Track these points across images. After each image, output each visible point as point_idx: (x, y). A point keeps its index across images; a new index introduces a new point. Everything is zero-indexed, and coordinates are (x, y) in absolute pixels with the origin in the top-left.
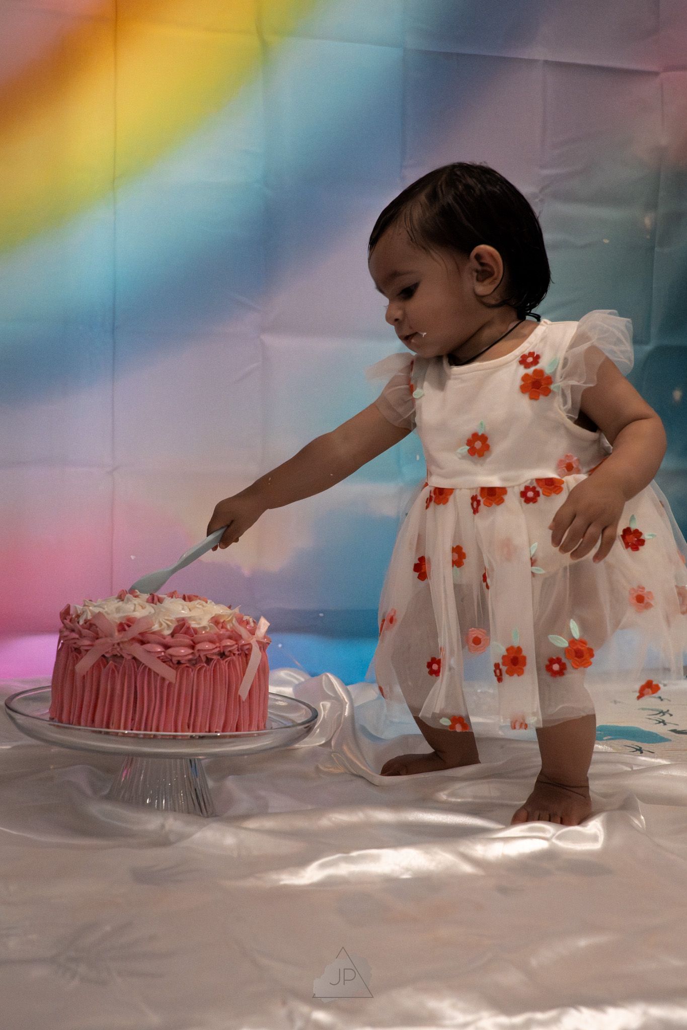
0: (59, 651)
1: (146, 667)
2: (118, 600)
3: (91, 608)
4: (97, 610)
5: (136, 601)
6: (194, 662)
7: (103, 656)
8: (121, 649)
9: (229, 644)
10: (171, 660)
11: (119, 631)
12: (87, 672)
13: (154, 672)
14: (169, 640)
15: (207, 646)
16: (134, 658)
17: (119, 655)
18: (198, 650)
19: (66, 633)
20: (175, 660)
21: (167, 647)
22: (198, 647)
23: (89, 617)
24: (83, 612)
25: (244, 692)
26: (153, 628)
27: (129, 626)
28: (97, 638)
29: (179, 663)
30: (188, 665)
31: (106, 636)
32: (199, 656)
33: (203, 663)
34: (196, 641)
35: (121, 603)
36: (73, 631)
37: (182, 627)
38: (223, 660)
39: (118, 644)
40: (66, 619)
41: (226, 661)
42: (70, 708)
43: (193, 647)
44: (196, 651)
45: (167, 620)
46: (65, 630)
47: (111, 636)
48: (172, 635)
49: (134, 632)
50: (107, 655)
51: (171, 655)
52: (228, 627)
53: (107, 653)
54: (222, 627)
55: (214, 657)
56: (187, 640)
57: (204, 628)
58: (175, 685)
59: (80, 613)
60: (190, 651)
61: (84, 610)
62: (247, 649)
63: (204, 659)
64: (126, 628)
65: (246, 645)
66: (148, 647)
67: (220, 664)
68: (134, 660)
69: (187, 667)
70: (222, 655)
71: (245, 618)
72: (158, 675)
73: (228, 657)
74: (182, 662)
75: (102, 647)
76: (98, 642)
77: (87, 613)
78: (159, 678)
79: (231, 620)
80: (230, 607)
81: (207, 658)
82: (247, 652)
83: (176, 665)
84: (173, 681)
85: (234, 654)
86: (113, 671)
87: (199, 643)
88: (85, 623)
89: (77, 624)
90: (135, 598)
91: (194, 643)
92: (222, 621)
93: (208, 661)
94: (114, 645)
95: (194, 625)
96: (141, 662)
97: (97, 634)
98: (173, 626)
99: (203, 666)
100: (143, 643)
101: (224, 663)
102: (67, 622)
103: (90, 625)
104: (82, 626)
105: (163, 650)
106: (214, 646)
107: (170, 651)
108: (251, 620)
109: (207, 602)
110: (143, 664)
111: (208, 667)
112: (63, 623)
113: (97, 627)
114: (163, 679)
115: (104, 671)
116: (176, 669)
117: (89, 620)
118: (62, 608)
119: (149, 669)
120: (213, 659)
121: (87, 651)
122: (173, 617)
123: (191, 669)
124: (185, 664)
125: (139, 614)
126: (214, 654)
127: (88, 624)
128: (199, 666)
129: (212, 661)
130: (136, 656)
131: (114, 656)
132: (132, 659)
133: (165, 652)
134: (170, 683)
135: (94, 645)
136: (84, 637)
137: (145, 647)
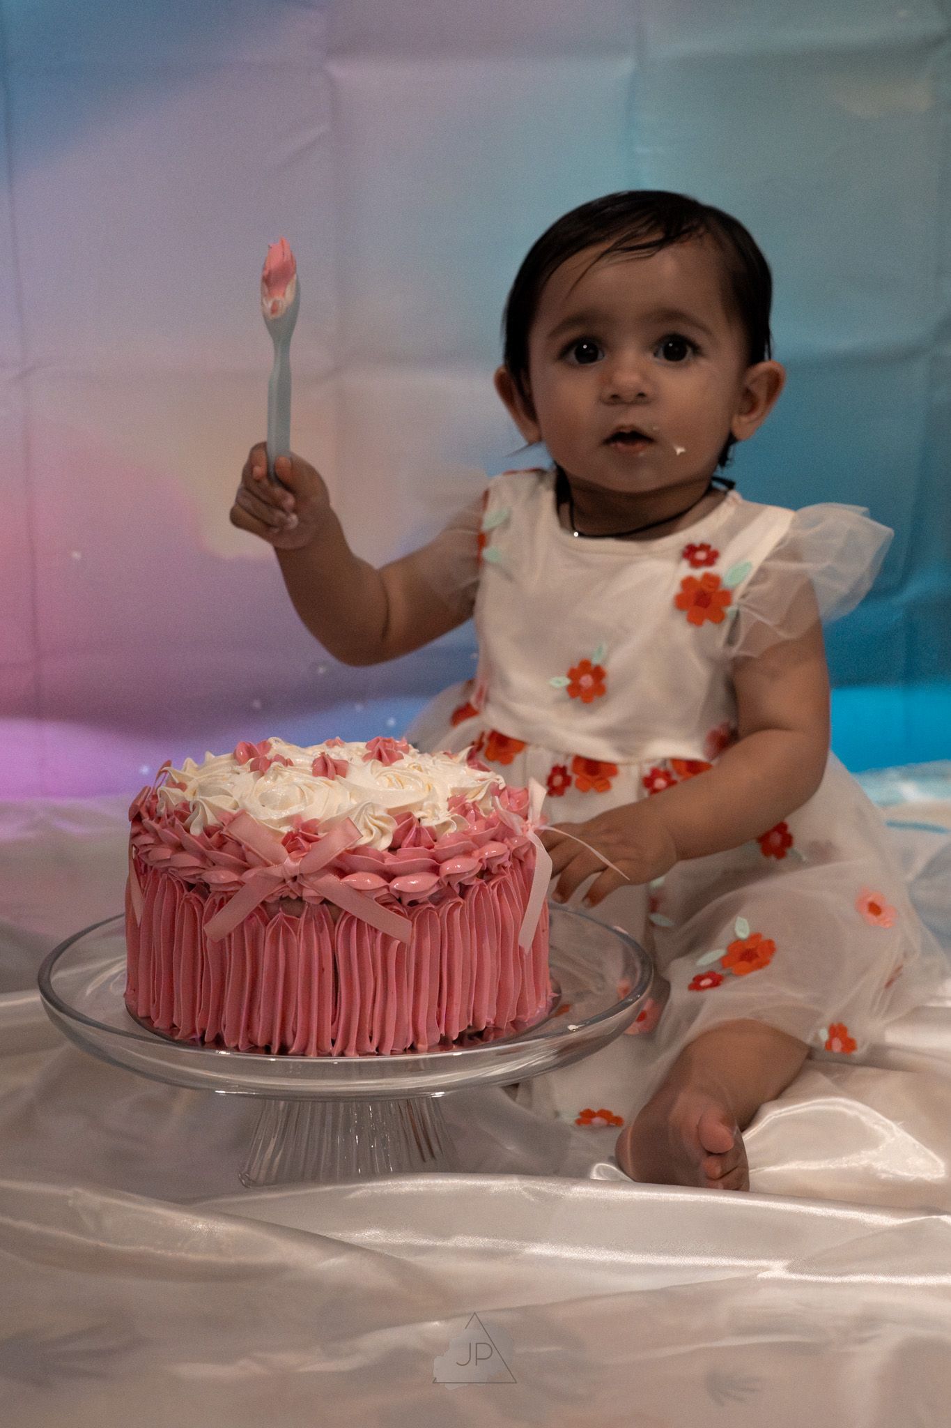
1: (353, 918)
6: (438, 899)
7: (263, 903)
8: (301, 887)
9: (495, 851)
10: (400, 900)
11: (288, 850)
12: (231, 935)
13: (369, 926)
14: (390, 862)
15: (460, 864)
16: (325, 901)
17: (294, 897)
18: (446, 875)
20: (406, 901)
21: (388, 876)
22: (447, 868)
23: (212, 820)
26: (357, 840)
27: (309, 840)
28: (247, 868)
29: (413, 903)
30: (430, 905)
31: (263, 863)
32: (449, 884)
33: (456, 897)
34: (441, 857)
36: (181, 848)
37: (407, 829)
38: (487, 884)
39: (294, 879)
41: (494, 885)
43: (435, 870)
44: (441, 878)
47: (276, 862)
48: (393, 849)
49: (322, 852)
50: (270, 901)
51: (400, 892)
53: (270, 896)
54: (475, 816)
56: (420, 856)
58: (410, 949)
60: (435, 879)
63: (457, 890)
64: (303, 843)
66: (350, 879)
67: (485, 892)
68: (326, 907)
69: (430, 908)
70: (485, 874)
72: (376, 930)
73: (494, 876)
74: (420, 902)
75: (259, 884)
76: (249, 875)
77: (207, 810)
78: (380, 935)
81: (461, 886)
82: (526, 861)
83: (411, 909)
84: (407, 940)
85: (505, 869)
86: (287, 931)
87: (445, 860)
89: (189, 836)
91: (435, 860)
92: (470, 802)
93: (465, 891)
94: (284, 881)
97: (247, 860)
98: (392, 827)
99: (458, 904)
100: (342, 873)
101: (489, 890)
103: (220, 839)
105: (383, 883)
106: (471, 860)
107: (396, 884)
110: (346, 913)
111: (465, 904)
114: (387, 939)
115: (266, 932)
116: (409, 915)
117: (214, 827)
119: (359, 920)
121: (230, 893)
123: (435, 913)
124: (423, 903)
126: (472, 878)
127: (215, 837)
128: (449, 904)
129: (471, 890)
130: (328, 898)
131: (284, 900)
132: (321, 903)
133: (387, 887)
134: (402, 946)
135: (244, 883)
136: (214, 864)
137: (347, 879)
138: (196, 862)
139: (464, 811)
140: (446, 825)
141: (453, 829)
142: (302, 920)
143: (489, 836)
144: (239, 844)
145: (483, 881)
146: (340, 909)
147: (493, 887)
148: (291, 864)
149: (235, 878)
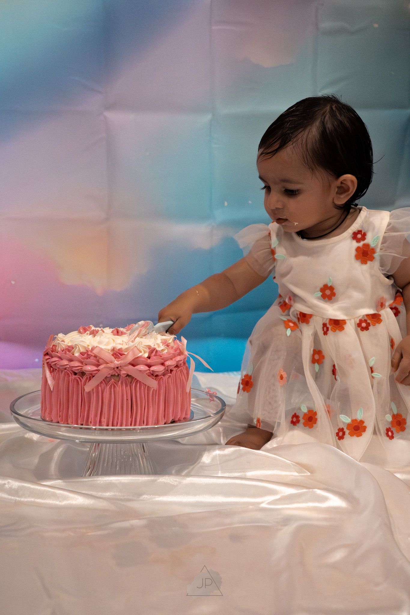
1: (138, 381)
6: (164, 374)
8: (120, 371)
10: (153, 375)
13: (143, 384)
14: (149, 361)
15: (170, 362)
16: (128, 375)
17: (117, 374)
18: (166, 366)
20: (155, 374)
21: (149, 366)
22: (167, 363)
26: (139, 354)
28: (100, 365)
29: (157, 376)
31: (108, 363)
32: (167, 369)
33: (169, 374)
37: (153, 352)
39: (117, 368)
43: (163, 364)
47: (110, 362)
48: (149, 357)
49: (127, 359)
53: (108, 374)
55: (174, 368)
56: (160, 360)
58: (156, 391)
60: (163, 367)
64: (120, 356)
69: (162, 377)
74: (159, 375)
75: (104, 370)
76: (101, 367)
78: (147, 387)
81: (171, 370)
84: (155, 388)
86: (114, 386)
87: (166, 361)
91: (164, 361)
94: (114, 369)
98: (148, 351)
99: (170, 376)
100: (134, 365)
103: (88, 356)
104: (80, 357)
105: (147, 368)
107: (152, 369)
110: (136, 379)
113: (99, 358)
114: (149, 388)
115: (108, 387)
116: (156, 380)
119: (140, 381)
121: (95, 374)
122: (146, 346)
127: (86, 355)
128: (167, 377)
130: (130, 374)
131: (113, 375)
132: (126, 376)
133: (149, 370)
135: (100, 370)
136: (86, 365)
137: (136, 367)
138: (79, 364)
139: (168, 346)
140: (163, 350)
141: (166, 351)
142: (120, 382)
143: (177, 354)
144: (95, 356)
145: (177, 369)
146: (133, 378)
147: (179, 371)
148: (117, 362)
149: (95, 368)
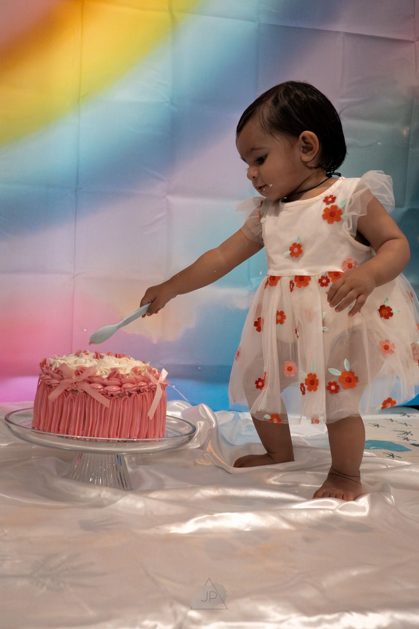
0: (39, 387)
1: (92, 397)
2: (76, 356)
3: (59, 360)
4: (62, 362)
5: (86, 357)
6: (120, 396)
7: (66, 390)
8: (77, 386)
9: (143, 384)
10: (107, 394)
11: (76, 375)
12: (56, 400)
13: (97, 401)
14: (106, 381)
15: (130, 386)
16: (85, 392)
17: (75, 390)
18: (124, 388)
19: (43, 376)
20: (109, 393)
21: (104, 385)
22: (124, 386)
23: (58, 366)
24: (54, 363)
25: (151, 414)
26: (96, 373)
27: (82, 372)
28: (62, 379)
29: (112, 395)
30: (118, 397)
31: (68, 378)
32: (125, 392)
33: (126, 396)
34: (123, 382)
35: (77, 358)
36: (47, 374)
37: (114, 373)
38: (139, 394)
39: (75, 383)
40: (43, 367)
41: (141, 396)
42: (45, 421)
43: (120, 386)
44: (122, 389)
45: (104, 369)
46: (42, 373)
47: (71, 378)
48: (108, 378)
49: (84, 376)
50: (68, 390)
51: (108, 391)
52: (143, 375)
53: (68, 388)
54: (139, 374)
55: (133, 392)
56: (117, 382)
57: (128, 375)
58: (109, 409)
59: (52, 363)
60: (119, 388)
61: (55, 362)
62: (154, 388)
63: (127, 393)
64: (80, 373)
65: (153, 385)
66: (93, 385)
67: (137, 397)
68: (84, 393)
69: (117, 398)
70: (139, 391)
71: (153, 369)
72: (99, 402)
73: (142, 393)
74: (114, 395)
75: (65, 384)
76: (62, 381)
77: (57, 363)
78: (100, 404)
79: (144, 371)
80: (144, 362)
81: (129, 393)
82: (154, 390)
83: (111, 397)
84: (108, 407)
85: (146, 391)
86: (72, 401)
87: (124, 383)
88: (55, 369)
89: (51, 371)
90: (85, 355)
91: (121, 383)
92: (139, 370)
93: (130, 395)
94: (72, 384)
95: (121, 372)
96: (89, 395)
97: (62, 377)
98: (109, 373)
99: (127, 398)
100: (90, 383)
101: (139, 396)
102: (44, 368)
103: (58, 371)
104: (53, 371)
105: (102, 387)
106: (134, 386)
107: (106, 388)
108: (157, 371)
109: (130, 359)
110: (90, 396)
111: (129, 399)
112: (42, 369)
113: (62, 372)
114: (102, 405)
115: (66, 400)
116: (110, 399)
117: (58, 368)
118: (41, 360)
119: (94, 399)
120: (133, 394)
121: (56, 387)
122: (109, 368)
123: (119, 400)
124: (116, 396)
125: (88, 365)
126: (134, 391)
128: (123, 399)
129: (132, 395)
131: (73, 390)
133: (104, 389)
134: (106, 408)
135: (60, 384)
136: (54, 378)
137: (91, 385)
138: (50, 377)
139: (136, 372)
141: (130, 376)
142: (77, 397)
143: (141, 380)
148: (74, 378)
149: (58, 382)
